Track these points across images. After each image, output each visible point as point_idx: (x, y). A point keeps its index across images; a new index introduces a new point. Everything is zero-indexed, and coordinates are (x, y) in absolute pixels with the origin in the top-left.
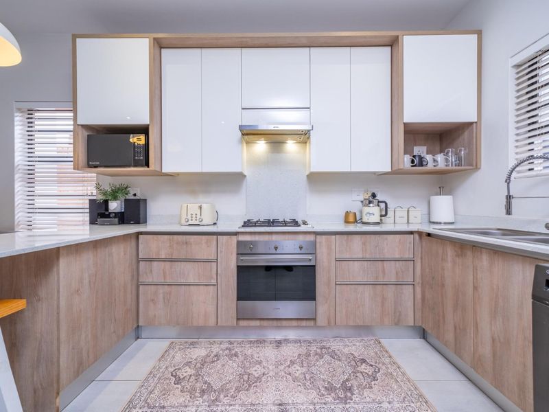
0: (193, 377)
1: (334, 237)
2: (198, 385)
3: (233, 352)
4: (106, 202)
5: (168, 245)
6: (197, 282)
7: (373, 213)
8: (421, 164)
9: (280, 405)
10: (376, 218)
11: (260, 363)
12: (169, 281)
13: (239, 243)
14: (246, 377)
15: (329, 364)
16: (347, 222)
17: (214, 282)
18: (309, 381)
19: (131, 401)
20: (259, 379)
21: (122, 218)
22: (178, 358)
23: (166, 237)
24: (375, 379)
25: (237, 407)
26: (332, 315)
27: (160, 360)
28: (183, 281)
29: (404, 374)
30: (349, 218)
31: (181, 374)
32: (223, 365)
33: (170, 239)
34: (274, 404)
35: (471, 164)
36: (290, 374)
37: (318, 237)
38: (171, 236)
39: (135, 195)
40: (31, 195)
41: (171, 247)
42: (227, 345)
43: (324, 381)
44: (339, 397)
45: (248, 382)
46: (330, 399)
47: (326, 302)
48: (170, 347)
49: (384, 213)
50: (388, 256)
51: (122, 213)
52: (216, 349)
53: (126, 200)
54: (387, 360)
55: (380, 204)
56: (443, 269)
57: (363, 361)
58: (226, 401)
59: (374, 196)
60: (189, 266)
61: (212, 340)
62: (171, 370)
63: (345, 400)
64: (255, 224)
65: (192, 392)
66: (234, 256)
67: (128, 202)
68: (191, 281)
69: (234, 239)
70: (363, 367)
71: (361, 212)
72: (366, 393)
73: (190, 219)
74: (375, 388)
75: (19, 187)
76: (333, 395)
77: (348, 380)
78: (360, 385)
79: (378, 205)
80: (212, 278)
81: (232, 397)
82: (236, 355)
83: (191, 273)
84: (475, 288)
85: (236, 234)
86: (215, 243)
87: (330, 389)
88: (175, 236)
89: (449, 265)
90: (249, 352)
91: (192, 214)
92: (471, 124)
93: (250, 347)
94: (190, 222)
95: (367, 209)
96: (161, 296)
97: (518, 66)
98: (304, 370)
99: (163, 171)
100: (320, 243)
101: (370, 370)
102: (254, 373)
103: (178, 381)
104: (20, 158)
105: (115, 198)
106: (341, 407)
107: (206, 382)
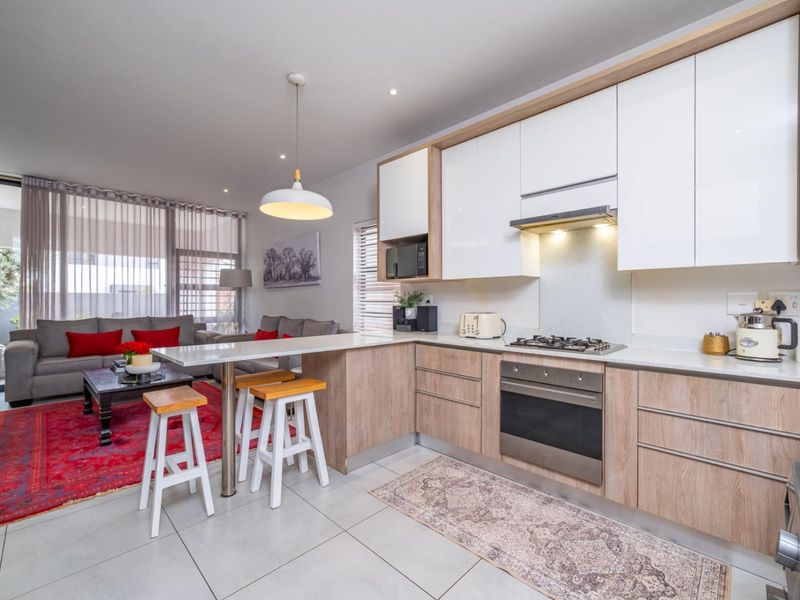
0: (438, 491)
1: (635, 373)
2: (438, 498)
3: (489, 487)
4: (403, 309)
5: (438, 356)
6: (463, 400)
9: (496, 549)
11: (507, 508)
12: (439, 393)
13: (504, 364)
14: (482, 513)
15: (596, 549)
16: (708, 353)
17: (478, 404)
18: (549, 549)
19: (386, 485)
20: (494, 520)
21: (415, 326)
22: (436, 471)
23: (436, 348)
25: (455, 529)
26: (632, 492)
27: (422, 466)
28: (450, 396)
30: (714, 345)
31: (431, 483)
32: (470, 493)
33: (439, 352)
34: (490, 545)
36: (532, 533)
37: (608, 369)
38: (441, 348)
39: (428, 302)
40: (363, 300)
41: (440, 359)
42: (487, 479)
43: (568, 559)
44: (570, 581)
45: (482, 516)
46: (556, 576)
47: (622, 469)
48: (436, 460)
49: (788, 343)
50: (747, 422)
51: (415, 321)
52: (475, 478)
53: (418, 307)
55: (776, 323)
57: (657, 574)
58: (450, 519)
59: (779, 306)
60: (455, 381)
61: (476, 469)
62: (426, 477)
63: (576, 588)
64: (526, 344)
65: (429, 500)
66: (498, 378)
67: (420, 309)
68: (457, 398)
69: (499, 358)
70: (647, 579)
73: (467, 330)
75: (356, 294)
76: (565, 575)
77: (603, 576)
78: (616, 590)
79: (774, 327)
80: (477, 399)
81: (458, 520)
82: (489, 491)
83: (457, 389)
85: (500, 353)
86: (479, 360)
87: (568, 569)
88: (444, 349)
90: (505, 494)
91: (469, 325)
93: (511, 491)
94: (467, 334)
95: (745, 333)
96: (432, 408)
98: (554, 538)
99: (443, 279)
100: (612, 379)
101: (655, 587)
102: (494, 513)
103: (425, 487)
104: (356, 271)
105: (411, 306)
106: (563, 589)
107: (445, 499)
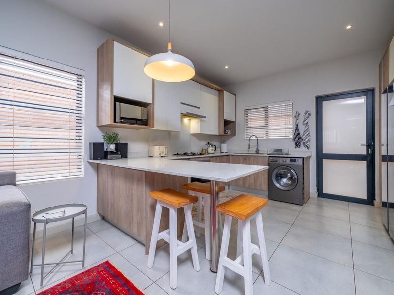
7: (211, 149)
8: (226, 133)
10: (213, 152)
30: (204, 152)
35: (233, 134)
37: (210, 158)
49: (215, 149)
59: (209, 143)
71: (207, 149)
91: (162, 151)
92: (233, 122)
97: (245, 110)
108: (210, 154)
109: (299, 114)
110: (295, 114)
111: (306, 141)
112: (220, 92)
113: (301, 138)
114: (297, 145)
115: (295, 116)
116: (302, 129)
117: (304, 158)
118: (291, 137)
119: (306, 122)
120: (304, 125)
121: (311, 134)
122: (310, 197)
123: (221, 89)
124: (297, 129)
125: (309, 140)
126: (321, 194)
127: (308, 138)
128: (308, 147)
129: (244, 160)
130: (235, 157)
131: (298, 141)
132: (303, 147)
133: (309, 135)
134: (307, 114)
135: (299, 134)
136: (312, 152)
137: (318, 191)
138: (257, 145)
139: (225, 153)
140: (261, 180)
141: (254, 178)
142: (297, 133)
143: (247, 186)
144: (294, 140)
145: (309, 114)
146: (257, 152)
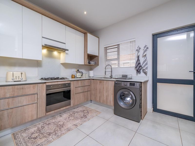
0: (41, 135)
1: (75, 81)
3: (47, 123)
5: (12, 90)
6: (28, 103)
7: (79, 75)
8: (90, 64)
12: (11, 107)
13: (47, 86)
14: (59, 126)
15: (78, 114)
16: (72, 78)
17: (36, 102)
18: (77, 118)
20: (63, 124)
22: (25, 135)
24: (88, 112)
26: (74, 103)
29: (92, 109)
30: (73, 76)
31: (33, 137)
32: (48, 127)
33: (13, 88)
35: (97, 64)
36: (70, 120)
37: (71, 82)
38: (14, 87)
43: (79, 117)
45: (61, 126)
46: (83, 119)
47: (73, 100)
49: (82, 75)
50: (86, 85)
52: (39, 126)
54: (88, 109)
55: (81, 73)
56: (97, 86)
57: (84, 111)
58: (59, 132)
59: (78, 70)
60: (23, 98)
62: (27, 138)
63: (86, 118)
66: (45, 91)
68: (25, 104)
69: (45, 85)
70: (85, 112)
71: (76, 74)
72: (89, 115)
73: (15, 78)
74: (90, 113)
77: (84, 115)
78: (87, 114)
80: (35, 100)
81: (60, 130)
82: (50, 124)
83: (24, 101)
84: (103, 88)
85: (45, 83)
87: (82, 117)
88: (16, 86)
89: (98, 85)
90: (53, 121)
91: (16, 77)
92: (97, 56)
94: (15, 80)
96: (6, 115)
97: (105, 48)
98: (73, 117)
101: (86, 111)
102: (60, 124)
107: (47, 133)
108: (78, 78)
109: (140, 48)
110: (137, 48)
111: (144, 68)
112: (85, 34)
113: (141, 66)
114: (138, 71)
115: (137, 50)
116: (142, 60)
117: (141, 82)
118: (134, 65)
119: (145, 54)
120: (143, 56)
121: (148, 63)
122: (147, 112)
123: (86, 31)
124: (138, 60)
125: (147, 68)
126: (155, 109)
127: (146, 66)
128: (146, 73)
129: (100, 83)
130: (95, 80)
131: (138, 69)
132: (142, 74)
133: (146, 64)
134: (146, 48)
135: (139, 63)
136: (149, 77)
137: (153, 107)
138: (112, 72)
139: (92, 77)
140: (111, 98)
141: (106, 96)
142: (138, 62)
143: (102, 101)
144: (136, 68)
145: (147, 48)
146: (111, 77)
